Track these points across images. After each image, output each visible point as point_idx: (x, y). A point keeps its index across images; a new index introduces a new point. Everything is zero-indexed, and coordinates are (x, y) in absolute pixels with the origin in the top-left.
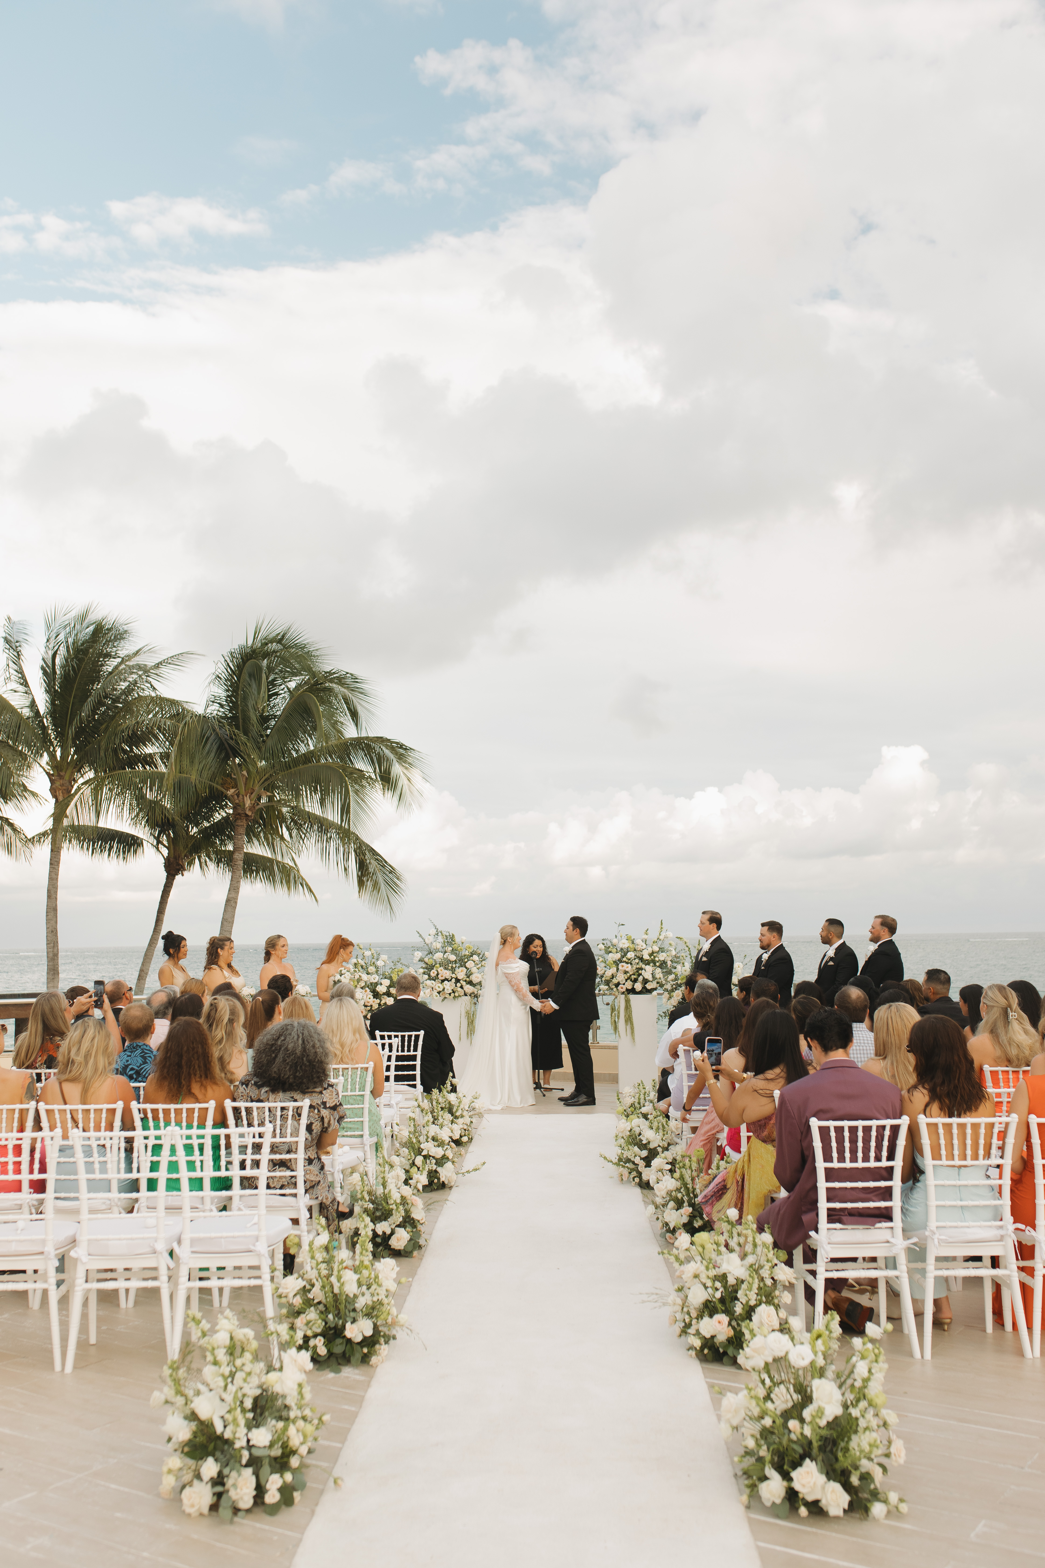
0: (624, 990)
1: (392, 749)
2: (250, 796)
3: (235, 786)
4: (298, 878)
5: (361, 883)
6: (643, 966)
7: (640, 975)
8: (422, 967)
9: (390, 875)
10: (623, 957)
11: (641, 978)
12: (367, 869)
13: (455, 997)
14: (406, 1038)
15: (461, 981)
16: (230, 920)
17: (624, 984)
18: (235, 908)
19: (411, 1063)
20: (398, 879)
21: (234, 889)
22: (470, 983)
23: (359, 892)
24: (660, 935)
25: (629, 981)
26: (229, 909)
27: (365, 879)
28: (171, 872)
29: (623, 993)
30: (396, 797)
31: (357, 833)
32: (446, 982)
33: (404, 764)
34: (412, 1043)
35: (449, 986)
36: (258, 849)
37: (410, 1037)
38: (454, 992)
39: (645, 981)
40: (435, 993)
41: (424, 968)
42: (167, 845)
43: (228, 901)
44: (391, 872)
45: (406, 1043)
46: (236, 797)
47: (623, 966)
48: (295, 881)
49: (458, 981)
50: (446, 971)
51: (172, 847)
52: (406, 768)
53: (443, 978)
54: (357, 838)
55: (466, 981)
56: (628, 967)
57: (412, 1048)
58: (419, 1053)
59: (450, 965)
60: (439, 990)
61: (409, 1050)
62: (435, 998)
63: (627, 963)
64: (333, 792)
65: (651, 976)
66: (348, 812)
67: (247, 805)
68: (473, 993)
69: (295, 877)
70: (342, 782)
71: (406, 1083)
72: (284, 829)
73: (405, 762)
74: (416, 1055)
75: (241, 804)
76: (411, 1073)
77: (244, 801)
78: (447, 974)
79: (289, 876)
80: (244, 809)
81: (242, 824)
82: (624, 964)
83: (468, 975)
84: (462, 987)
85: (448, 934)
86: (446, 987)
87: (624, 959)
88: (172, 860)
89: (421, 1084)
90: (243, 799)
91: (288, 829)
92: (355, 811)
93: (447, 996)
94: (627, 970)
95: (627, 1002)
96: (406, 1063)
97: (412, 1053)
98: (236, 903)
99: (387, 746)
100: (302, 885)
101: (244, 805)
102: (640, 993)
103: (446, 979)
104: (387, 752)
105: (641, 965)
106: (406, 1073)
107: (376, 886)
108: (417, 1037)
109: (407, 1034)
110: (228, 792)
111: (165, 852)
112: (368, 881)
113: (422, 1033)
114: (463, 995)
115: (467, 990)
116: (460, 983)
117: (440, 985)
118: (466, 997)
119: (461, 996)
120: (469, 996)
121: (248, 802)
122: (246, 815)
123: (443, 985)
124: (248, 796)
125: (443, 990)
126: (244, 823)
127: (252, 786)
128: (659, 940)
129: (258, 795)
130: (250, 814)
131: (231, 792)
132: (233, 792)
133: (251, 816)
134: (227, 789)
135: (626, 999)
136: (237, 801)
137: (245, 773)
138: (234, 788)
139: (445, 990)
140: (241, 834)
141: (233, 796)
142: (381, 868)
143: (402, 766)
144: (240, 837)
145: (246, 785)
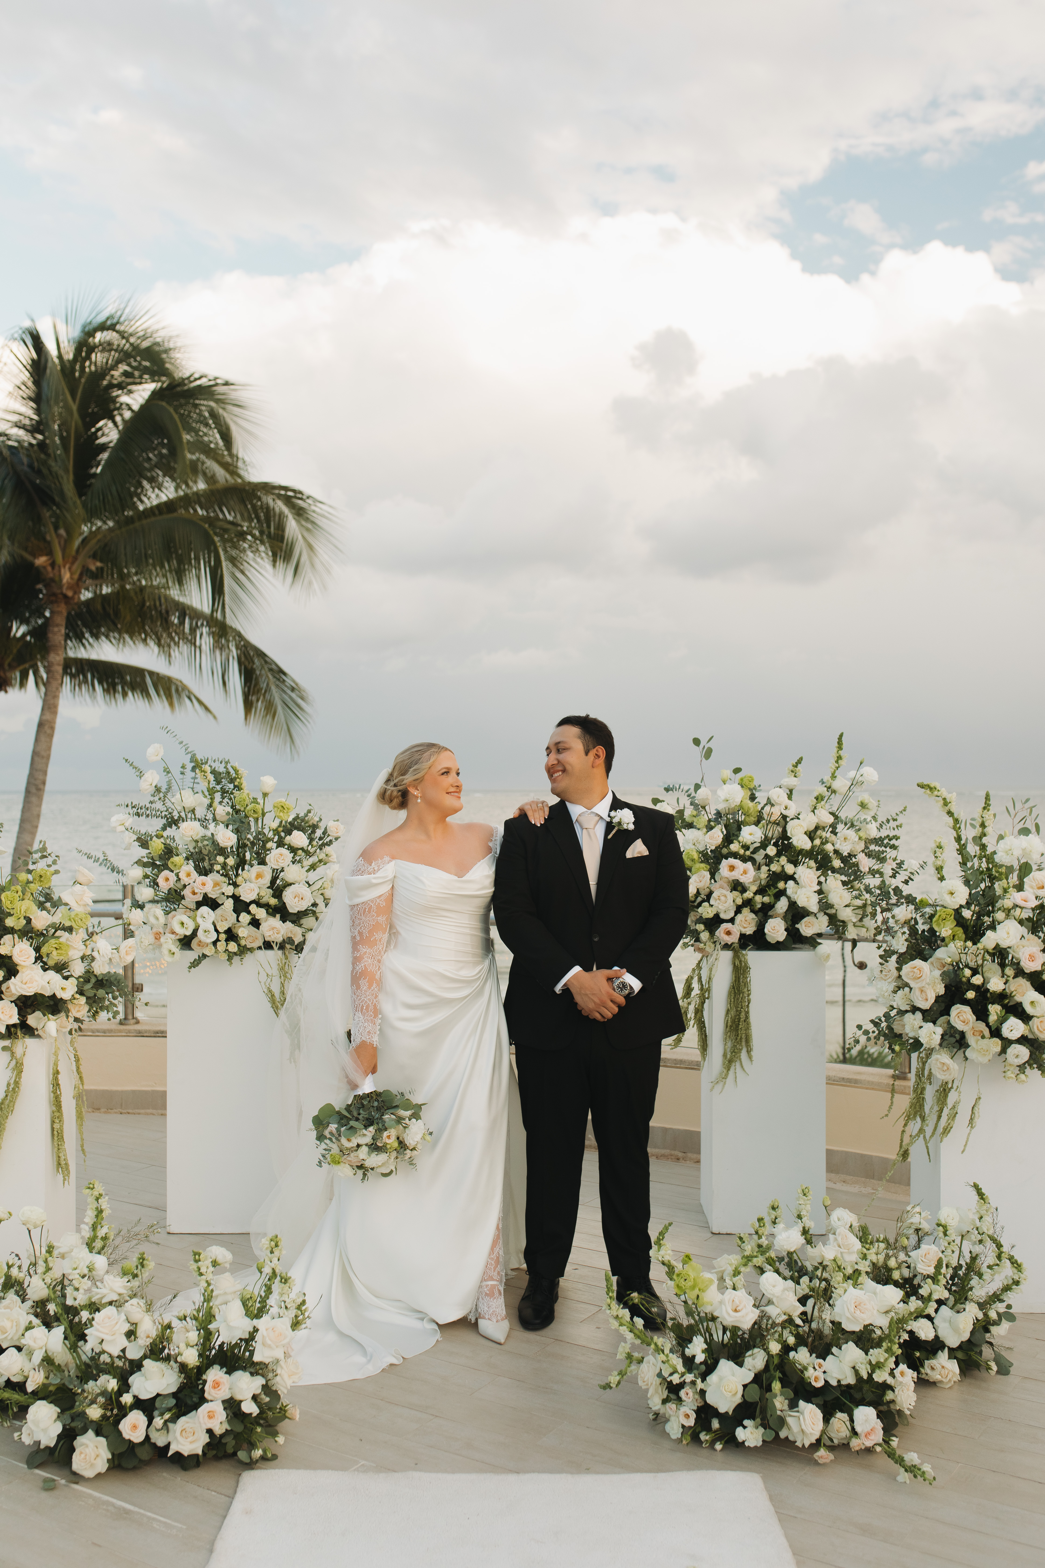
0: (734, 939)
1: (288, 501)
2: (70, 569)
3: (50, 553)
5: (248, 706)
6: (790, 869)
7: (782, 893)
8: (137, 865)
9: (293, 695)
10: (728, 839)
11: (782, 905)
12: (257, 684)
13: (231, 954)
15: (253, 908)
16: (43, 753)
17: (732, 921)
18: (51, 736)
20: (302, 698)
21: (49, 706)
22: (281, 911)
23: (246, 719)
24: (835, 775)
25: (746, 911)
26: (43, 738)
27: (254, 698)
29: (727, 947)
30: (291, 572)
31: (239, 628)
32: (204, 910)
33: (304, 523)
35: (212, 923)
38: (229, 939)
39: (796, 914)
40: (169, 943)
41: (143, 865)
43: (41, 725)
44: (293, 689)
46: (49, 569)
47: (732, 868)
49: (240, 906)
50: (205, 877)
52: (308, 530)
53: (198, 898)
54: (239, 635)
55: (266, 906)
56: (746, 873)
59: (220, 859)
60: (181, 932)
62: (168, 958)
63: (744, 859)
64: (197, 559)
65: (815, 898)
66: (222, 594)
67: (65, 581)
68: (290, 941)
70: (210, 547)
73: (307, 520)
75: (57, 579)
77: (60, 575)
78: (211, 885)
80: (60, 586)
81: (59, 609)
82: (737, 862)
83: (278, 888)
84: (255, 923)
85: (221, 769)
86: (204, 924)
87: (734, 847)
90: (60, 571)
92: (234, 593)
93: (209, 951)
94: (742, 879)
95: (740, 972)
98: (52, 728)
99: (279, 496)
101: (61, 580)
102: (778, 946)
103: (205, 901)
104: (279, 504)
105: (784, 864)
107: (270, 709)
110: (37, 561)
112: (258, 700)
114: (260, 948)
115: (271, 933)
116: (249, 913)
117: (185, 919)
118: (269, 953)
119: (251, 950)
120: (279, 949)
121: (66, 577)
122: (65, 597)
123: (194, 920)
124: (67, 566)
125: (195, 932)
126: (63, 609)
127: (74, 553)
128: (834, 792)
129: (83, 567)
130: (70, 594)
131: (41, 561)
132: (46, 561)
133: (73, 598)
134: (35, 556)
135: (737, 962)
136: (51, 575)
137: (62, 532)
138: (47, 555)
139: (200, 933)
140: (57, 625)
141: (45, 567)
142: (278, 682)
143: (302, 526)
144: (56, 629)
145: (64, 550)
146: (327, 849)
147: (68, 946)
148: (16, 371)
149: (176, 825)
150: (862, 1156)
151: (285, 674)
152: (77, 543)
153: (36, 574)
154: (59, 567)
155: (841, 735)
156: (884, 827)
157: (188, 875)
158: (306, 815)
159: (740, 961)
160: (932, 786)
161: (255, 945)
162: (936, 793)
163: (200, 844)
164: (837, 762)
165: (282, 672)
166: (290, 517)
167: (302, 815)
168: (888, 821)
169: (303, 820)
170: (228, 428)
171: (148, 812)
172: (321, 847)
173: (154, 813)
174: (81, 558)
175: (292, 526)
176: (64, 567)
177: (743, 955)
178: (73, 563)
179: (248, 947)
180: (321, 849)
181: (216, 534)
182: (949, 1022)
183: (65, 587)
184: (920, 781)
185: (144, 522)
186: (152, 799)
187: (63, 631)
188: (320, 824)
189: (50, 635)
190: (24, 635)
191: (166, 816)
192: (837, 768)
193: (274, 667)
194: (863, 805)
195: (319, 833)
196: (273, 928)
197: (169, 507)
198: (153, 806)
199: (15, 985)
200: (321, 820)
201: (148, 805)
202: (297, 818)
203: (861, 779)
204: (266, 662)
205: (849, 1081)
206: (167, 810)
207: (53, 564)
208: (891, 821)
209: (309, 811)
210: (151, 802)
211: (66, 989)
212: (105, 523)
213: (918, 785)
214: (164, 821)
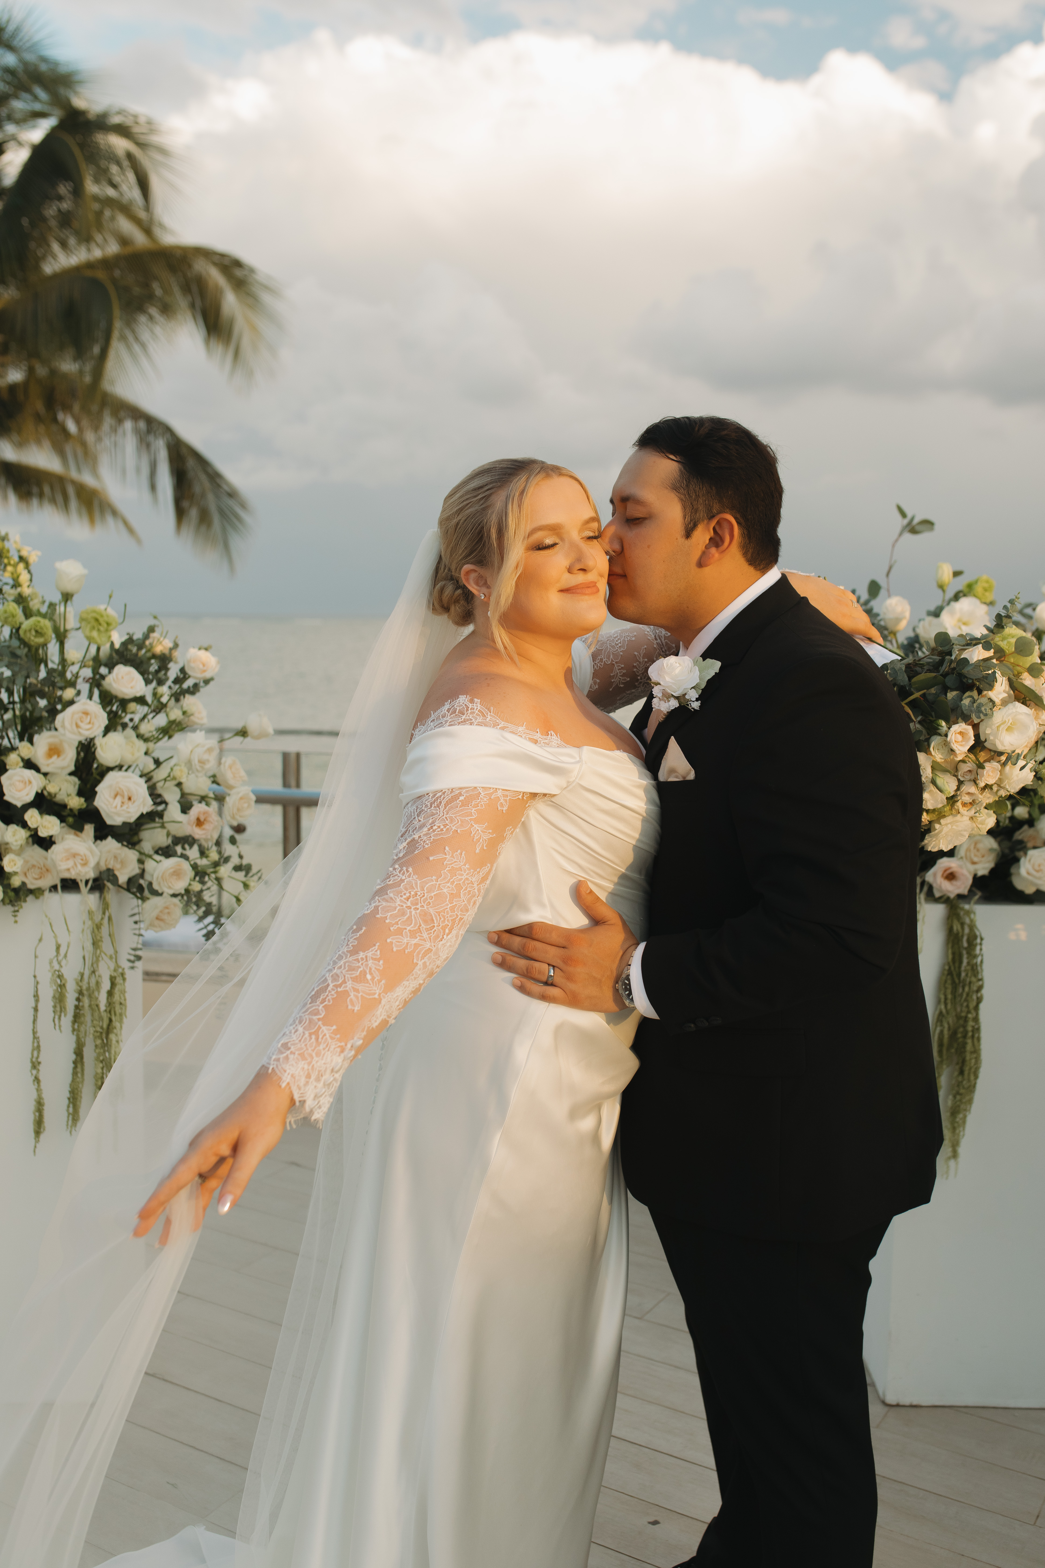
0: (962, 887)
1: (225, 270)
5: (180, 513)
9: (231, 502)
12: (190, 488)
15: (32, 817)
20: (241, 506)
22: (91, 821)
27: (187, 505)
44: (231, 496)
54: (168, 430)
55: (62, 811)
83: (87, 777)
107: (204, 518)
112: (191, 507)
114: (54, 888)
115: (70, 864)
116: (24, 825)
118: (71, 898)
119: (37, 893)
120: (92, 890)
135: (956, 927)
142: (214, 487)
146: (189, 701)
158: (146, 636)
159: (962, 924)
161: (46, 883)
166: (229, 290)
167: (138, 635)
169: (141, 646)
172: (177, 697)
175: (230, 301)
177: (968, 913)
179: (30, 886)
180: (177, 700)
188: (176, 654)
193: (209, 469)
195: (173, 672)
196: (74, 855)
200: (176, 645)
202: (130, 640)
204: (201, 464)
209: (151, 629)
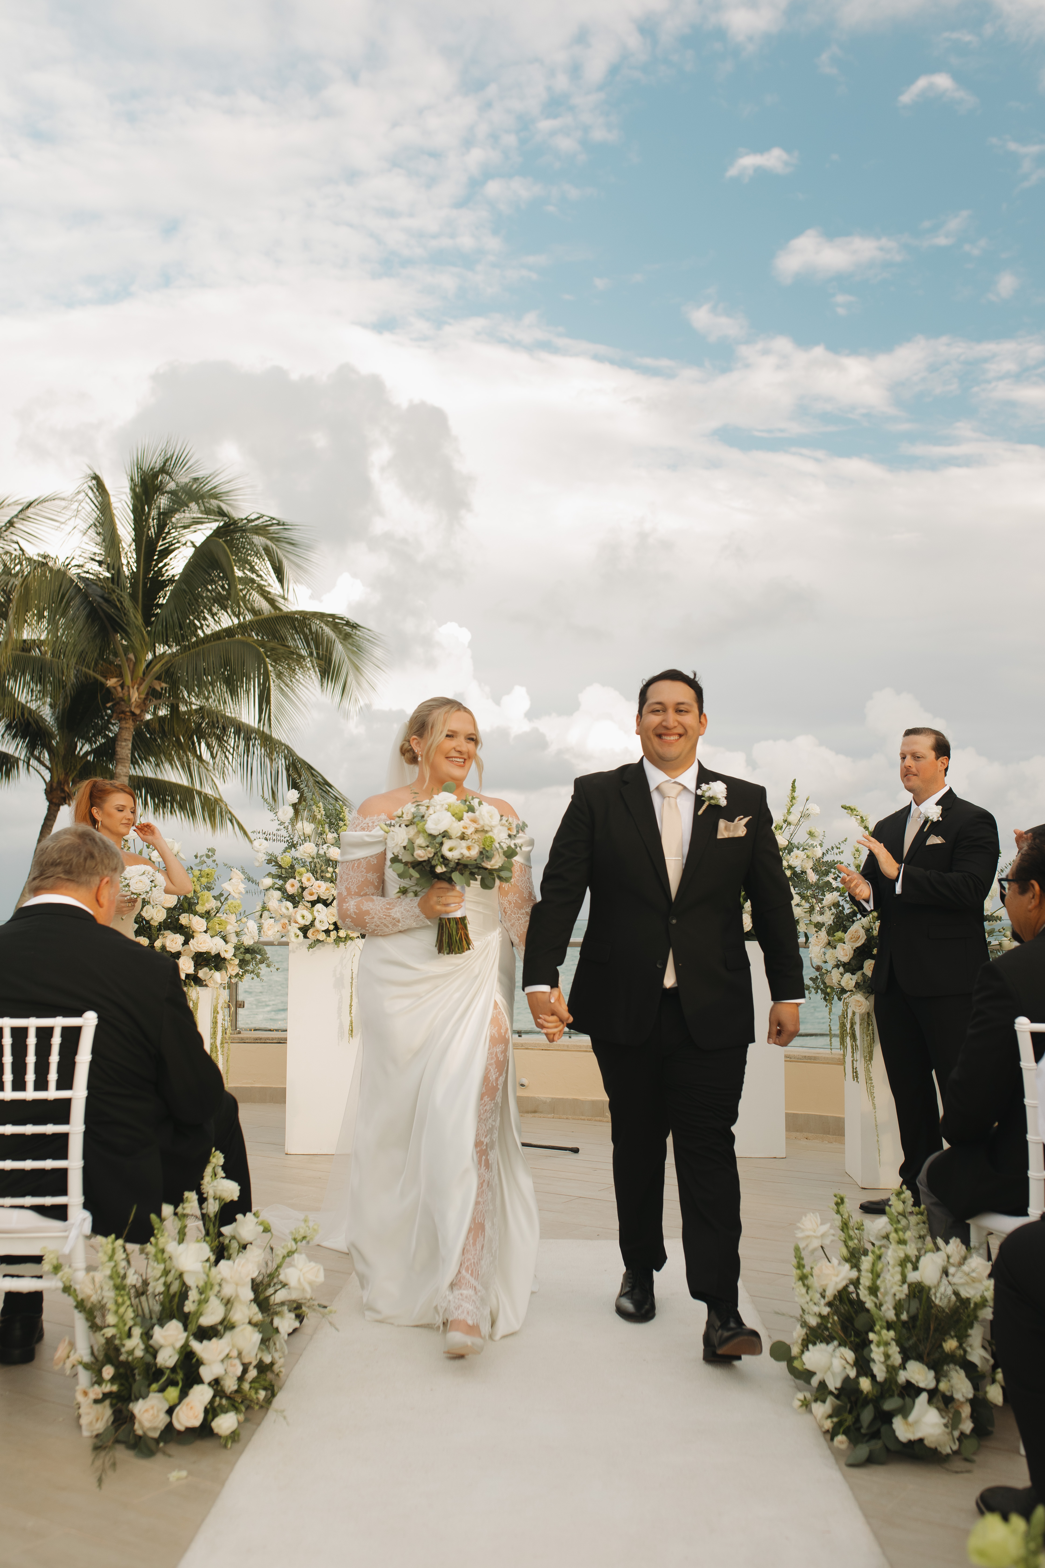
1: (335, 627)
2: (138, 689)
3: (120, 675)
4: (226, 813)
8: (269, 874)
13: (338, 940)
14: (32, 1041)
19: (50, 1129)
24: (789, 812)
28: (54, 800)
31: (285, 740)
32: (319, 906)
33: (350, 647)
34: (54, 1058)
35: (324, 916)
36: (173, 775)
37: (44, 1034)
38: (337, 928)
40: (294, 929)
41: (274, 876)
42: (50, 766)
45: (31, 1059)
46: (119, 689)
48: (222, 816)
50: (320, 883)
51: (55, 768)
52: (354, 653)
53: (315, 898)
54: (288, 749)
57: (53, 1076)
58: (79, 1094)
60: (302, 922)
61: (41, 1084)
62: (294, 940)
64: (249, 679)
66: (268, 702)
67: (133, 700)
69: (221, 812)
70: (261, 661)
71: (29, 1201)
72: (203, 745)
73: (352, 644)
74: (67, 1102)
75: (126, 698)
76: (49, 1164)
77: (129, 695)
78: (322, 889)
79: (214, 810)
80: (129, 705)
81: (127, 726)
86: (319, 917)
88: (55, 785)
89: (86, 1206)
90: (129, 691)
91: (209, 746)
92: (279, 705)
93: (322, 936)
96: (29, 1129)
97: (52, 1093)
99: (327, 623)
100: (231, 821)
101: (130, 699)
103: (319, 900)
104: (327, 630)
106: (29, 1165)
108: (72, 1036)
109: (32, 1023)
110: (108, 682)
111: (47, 776)
113: (89, 1021)
117: (306, 913)
121: (135, 696)
122: (133, 714)
123: (312, 913)
124: (136, 687)
125: (312, 924)
126: (130, 725)
127: (141, 674)
128: (789, 824)
129: (150, 687)
130: (137, 712)
131: (111, 682)
132: (116, 683)
133: (140, 715)
134: (106, 678)
136: (121, 695)
137: (131, 656)
138: (116, 677)
139: (317, 923)
140: (126, 740)
141: (115, 688)
142: (323, 794)
143: (349, 649)
144: (124, 744)
145: (133, 673)
147: (226, 922)
148: (89, 509)
149: (295, 848)
150: (821, 1117)
151: (330, 786)
152: (144, 665)
153: (108, 694)
154: (129, 687)
155: (794, 781)
156: (829, 852)
157: (309, 880)
160: (852, 808)
162: (855, 813)
163: (316, 860)
164: (791, 801)
165: (327, 783)
166: (337, 641)
168: (833, 848)
170: (280, 562)
171: (274, 838)
173: (279, 838)
174: (148, 680)
175: (339, 650)
176: (133, 688)
178: (140, 684)
181: (268, 657)
182: (863, 973)
183: (133, 706)
184: (843, 804)
185: (206, 645)
186: (279, 827)
187: (130, 745)
189: (118, 749)
190: (87, 753)
191: (287, 841)
192: (792, 806)
193: (320, 779)
194: (811, 834)
197: (229, 632)
198: (279, 833)
199: (193, 945)
201: (275, 832)
203: (807, 812)
204: (313, 775)
205: (810, 1058)
206: (289, 836)
207: (122, 686)
208: (835, 849)
210: (278, 830)
211: (227, 952)
212: (169, 646)
213: (842, 807)
214: (286, 845)
